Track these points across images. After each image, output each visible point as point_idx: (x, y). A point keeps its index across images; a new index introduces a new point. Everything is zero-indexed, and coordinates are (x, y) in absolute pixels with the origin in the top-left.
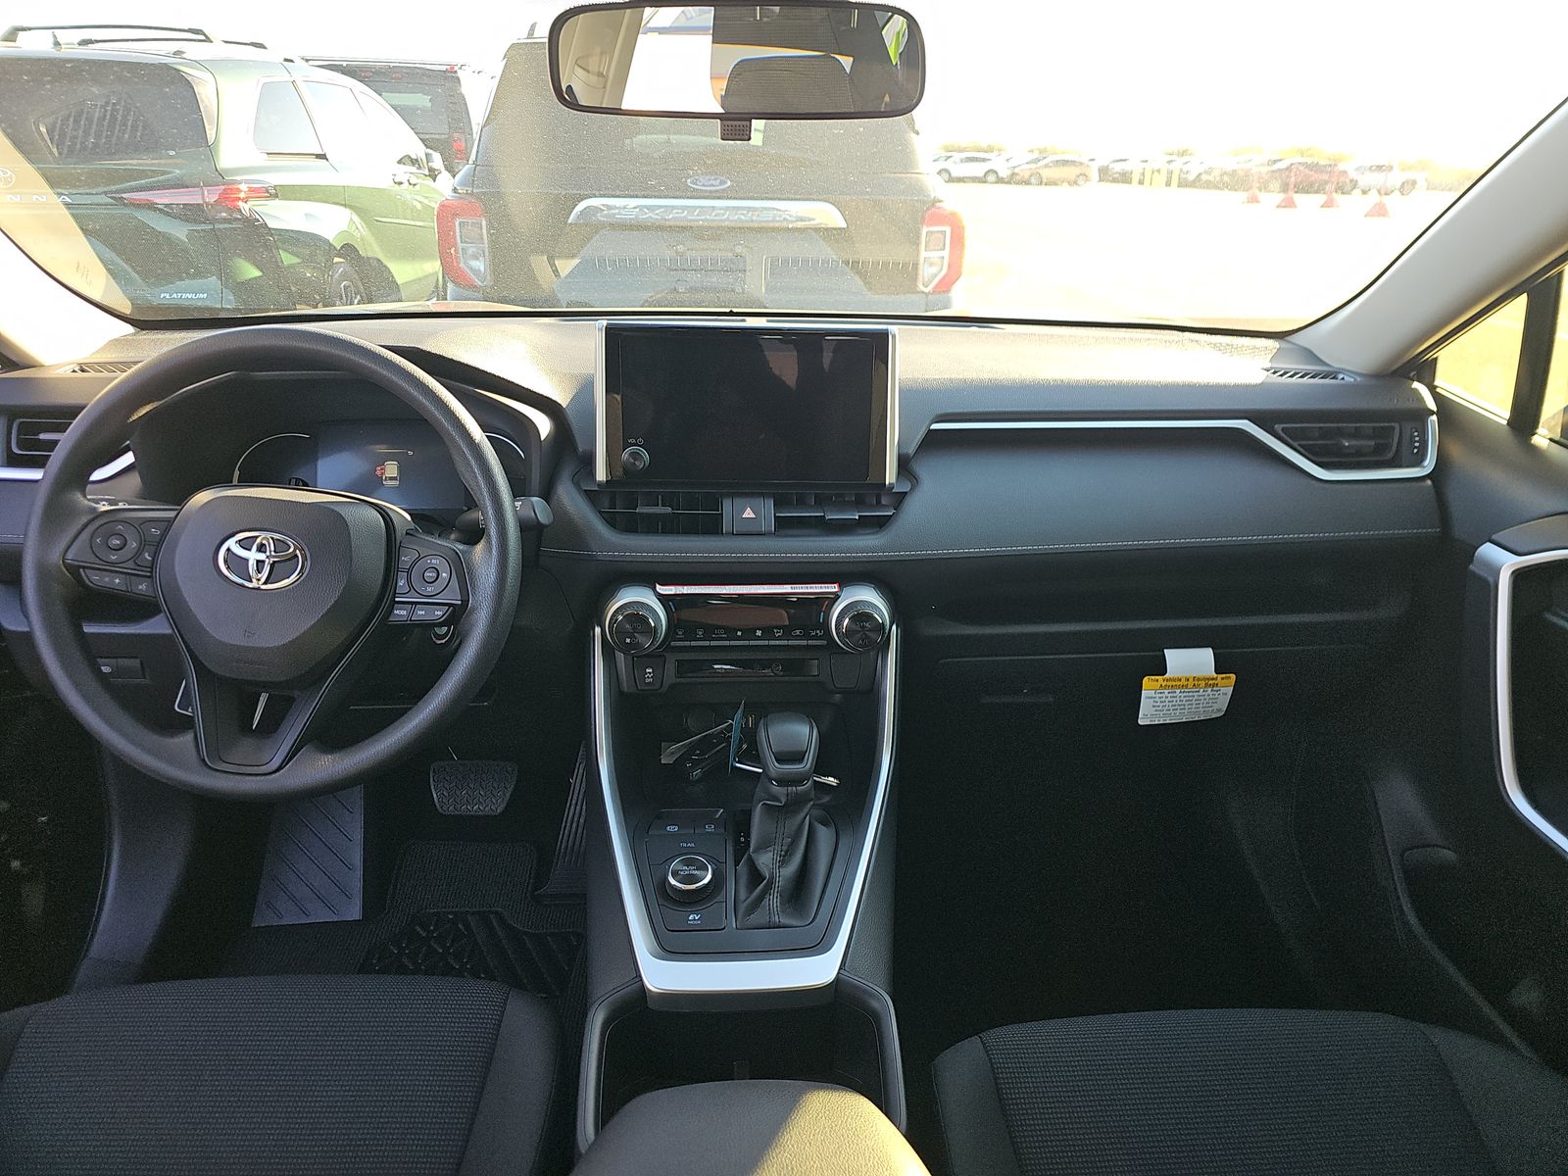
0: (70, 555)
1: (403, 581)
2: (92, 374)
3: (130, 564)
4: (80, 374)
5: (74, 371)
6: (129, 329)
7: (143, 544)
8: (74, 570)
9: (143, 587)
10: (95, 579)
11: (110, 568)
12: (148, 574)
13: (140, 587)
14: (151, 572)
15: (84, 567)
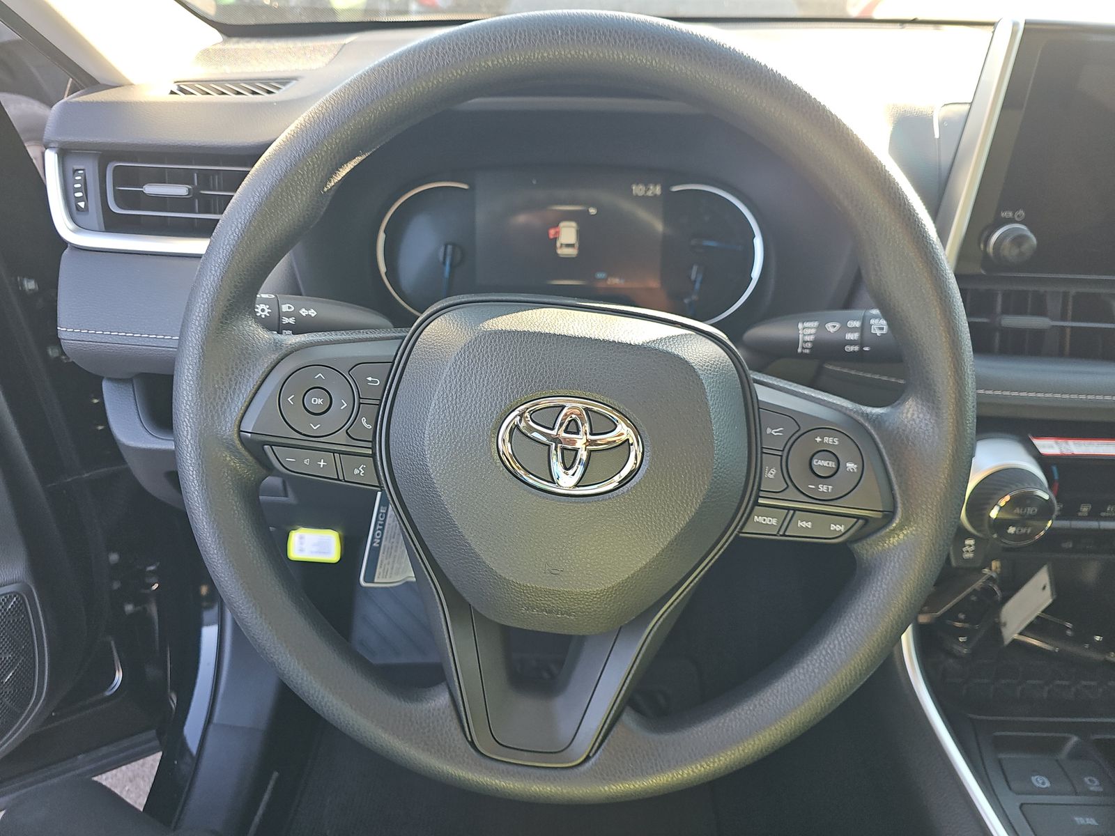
0: (248, 425)
1: (773, 471)
2: (198, 97)
3: (341, 437)
4: (182, 97)
5: (172, 93)
6: (215, 36)
7: (358, 402)
8: (256, 448)
9: (359, 471)
10: (290, 460)
11: (310, 444)
12: (370, 452)
13: (356, 471)
14: (373, 448)
15: (271, 444)
